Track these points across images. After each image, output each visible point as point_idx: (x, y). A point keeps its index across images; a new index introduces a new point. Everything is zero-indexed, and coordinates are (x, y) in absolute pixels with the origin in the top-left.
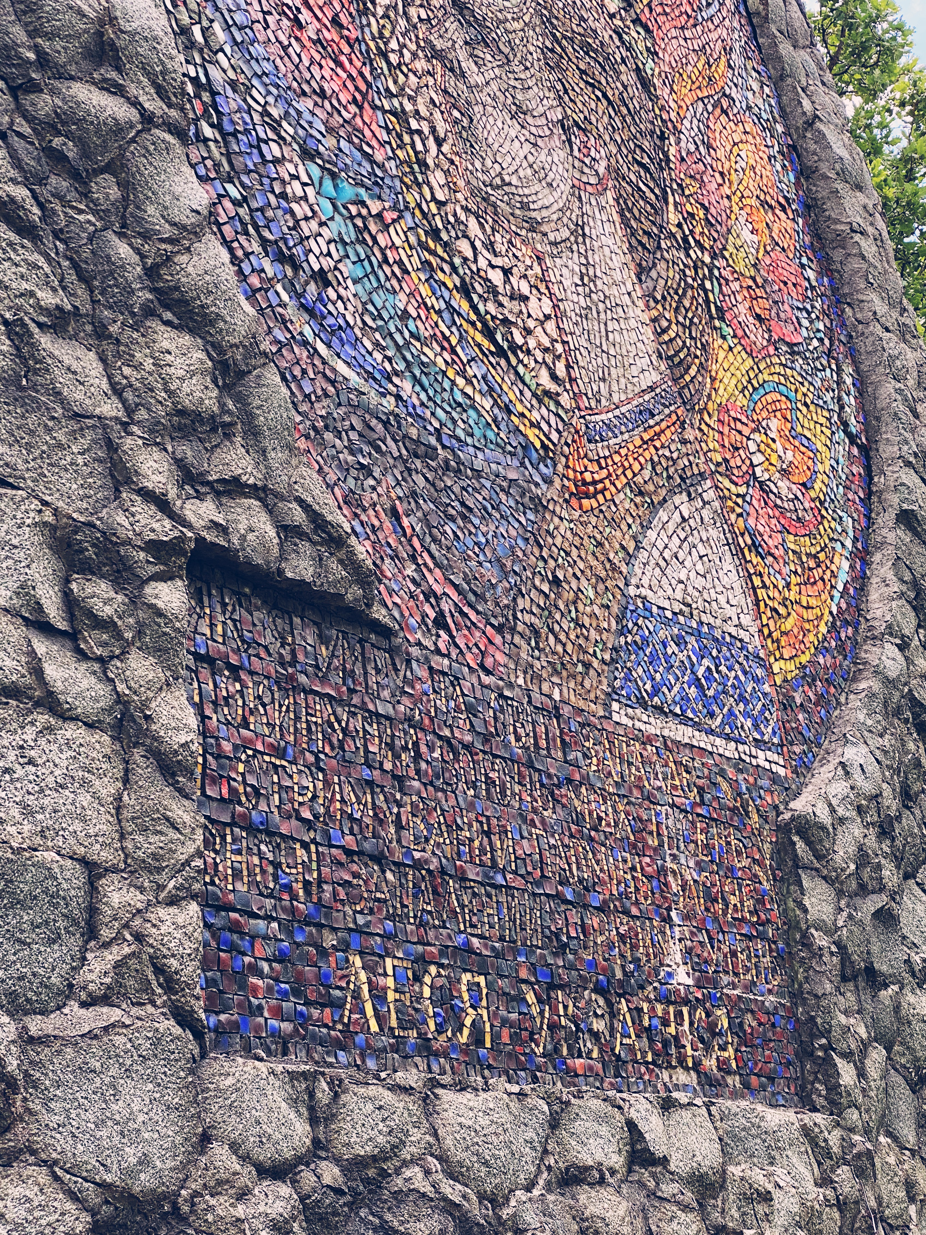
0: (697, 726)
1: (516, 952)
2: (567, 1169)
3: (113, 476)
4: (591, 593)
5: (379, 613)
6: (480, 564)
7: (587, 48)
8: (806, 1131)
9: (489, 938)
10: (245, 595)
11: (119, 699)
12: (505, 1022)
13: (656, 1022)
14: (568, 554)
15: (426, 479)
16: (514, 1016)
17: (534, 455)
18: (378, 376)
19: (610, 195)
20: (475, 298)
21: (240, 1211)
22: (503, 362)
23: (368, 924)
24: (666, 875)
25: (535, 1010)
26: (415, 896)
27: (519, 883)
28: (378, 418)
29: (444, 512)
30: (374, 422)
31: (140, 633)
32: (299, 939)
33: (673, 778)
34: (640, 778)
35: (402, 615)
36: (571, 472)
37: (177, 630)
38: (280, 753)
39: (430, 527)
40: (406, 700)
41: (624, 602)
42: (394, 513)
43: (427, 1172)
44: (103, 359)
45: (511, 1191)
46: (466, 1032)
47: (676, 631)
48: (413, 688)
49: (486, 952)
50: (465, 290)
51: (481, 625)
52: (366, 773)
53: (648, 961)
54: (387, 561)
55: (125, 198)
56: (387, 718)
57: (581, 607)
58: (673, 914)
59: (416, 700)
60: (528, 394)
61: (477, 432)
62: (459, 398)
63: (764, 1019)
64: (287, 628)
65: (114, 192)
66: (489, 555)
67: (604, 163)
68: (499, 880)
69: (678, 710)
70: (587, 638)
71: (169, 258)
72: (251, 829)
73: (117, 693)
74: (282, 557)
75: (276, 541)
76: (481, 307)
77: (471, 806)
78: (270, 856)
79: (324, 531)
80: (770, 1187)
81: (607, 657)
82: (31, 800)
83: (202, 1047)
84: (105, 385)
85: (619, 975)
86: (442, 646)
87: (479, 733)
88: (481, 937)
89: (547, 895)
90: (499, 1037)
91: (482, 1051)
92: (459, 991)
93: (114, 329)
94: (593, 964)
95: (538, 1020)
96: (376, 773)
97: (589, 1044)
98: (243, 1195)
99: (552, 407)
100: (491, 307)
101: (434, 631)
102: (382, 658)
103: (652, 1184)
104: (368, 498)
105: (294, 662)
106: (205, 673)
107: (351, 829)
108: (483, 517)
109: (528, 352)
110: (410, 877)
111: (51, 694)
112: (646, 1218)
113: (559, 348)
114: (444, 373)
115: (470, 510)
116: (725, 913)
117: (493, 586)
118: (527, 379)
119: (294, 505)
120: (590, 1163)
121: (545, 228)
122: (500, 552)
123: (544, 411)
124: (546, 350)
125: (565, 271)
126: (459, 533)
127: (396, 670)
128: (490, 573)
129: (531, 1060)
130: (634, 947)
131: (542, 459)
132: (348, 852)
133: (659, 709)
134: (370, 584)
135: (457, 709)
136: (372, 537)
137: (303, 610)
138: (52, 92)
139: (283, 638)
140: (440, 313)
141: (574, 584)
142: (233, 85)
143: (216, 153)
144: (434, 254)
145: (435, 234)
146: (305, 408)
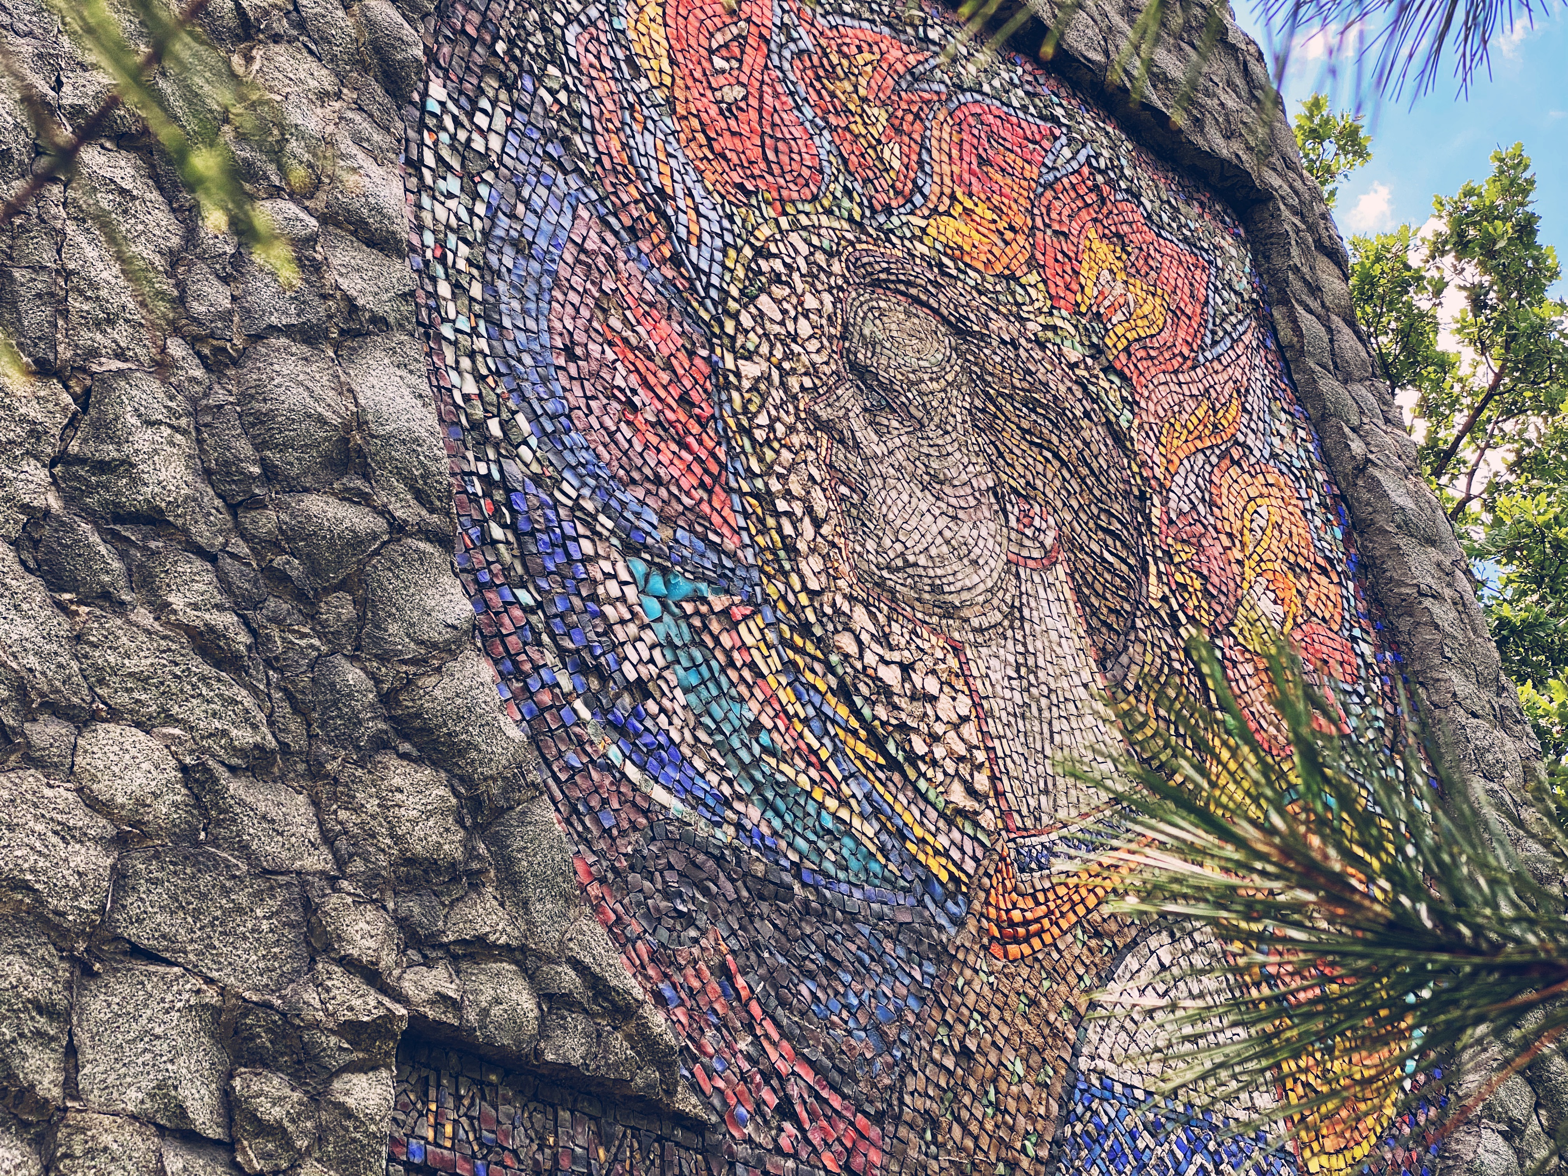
3: (308, 943)
4: (1020, 1068)
5: (688, 1101)
6: (850, 1033)
10: (491, 1084)
14: (985, 1017)
15: (775, 926)
17: (939, 889)
18: (711, 802)
19: (1061, 570)
20: (858, 701)
22: (896, 777)
28: (707, 853)
29: (799, 967)
30: (701, 858)
31: (318, 1141)
35: (725, 1103)
36: (992, 910)
39: (777, 986)
41: (1070, 1079)
42: (724, 972)
44: (315, 803)
47: (1150, 1116)
50: (844, 693)
51: (848, 1114)
55: (361, 618)
57: (1003, 1086)
60: (932, 814)
61: (853, 864)
62: (829, 823)
64: (549, 1126)
65: (348, 612)
66: (863, 1021)
67: (1052, 534)
70: (1012, 1129)
71: (409, 682)
74: (542, 1035)
75: (534, 1014)
76: (867, 712)
79: (605, 999)
81: (1044, 1153)
84: (313, 833)
86: (784, 1142)
93: (332, 767)
99: (969, 830)
100: (881, 712)
101: (774, 1124)
102: (692, 1161)
105: (554, 1171)
108: (857, 972)
109: (934, 763)
113: (980, 756)
114: (809, 794)
115: (838, 964)
117: (870, 1062)
118: (932, 795)
119: (566, 969)
121: (966, 613)
122: (880, 1016)
123: (956, 835)
124: (961, 759)
125: (994, 662)
126: (820, 994)
128: (864, 1045)
131: (953, 896)
134: (670, 1065)
136: (689, 1003)
137: (575, 1101)
138: (279, 507)
139: (542, 1139)
140: (806, 721)
141: (993, 1058)
142: (537, 479)
143: (507, 557)
144: (801, 651)
145: (805, 629)
146: (602, 845)
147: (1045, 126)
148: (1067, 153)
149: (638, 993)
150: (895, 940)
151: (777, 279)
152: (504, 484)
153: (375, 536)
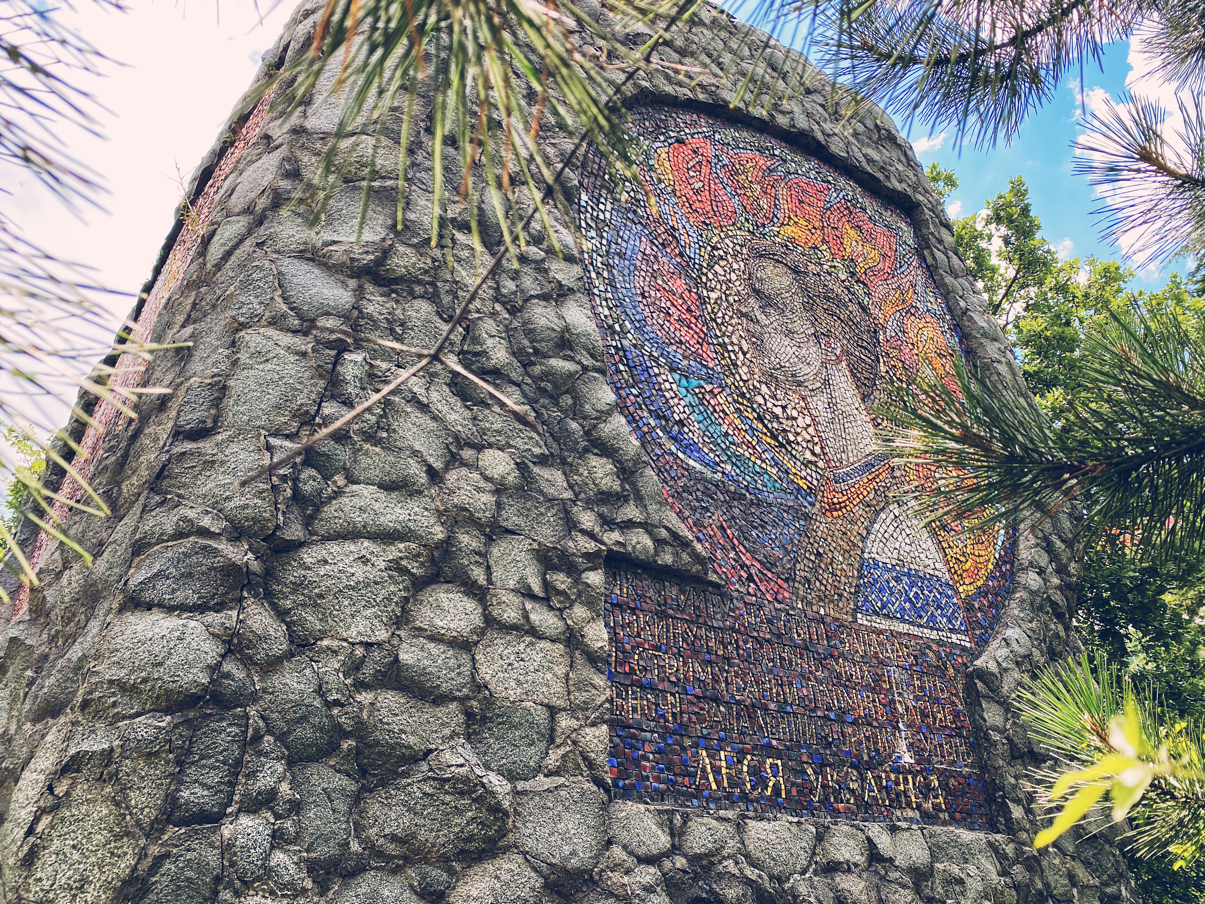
0: (911, 623)
1: (800, 747)
2: (828, 863)
3: (568, 525)
4: (841, 559)
5: (713, 577)
6: (773, 549)
7: (828, 299)
8: (990, 844)
9: (783, 740)
10: (638, 573)
11: (569, 627)
12: (793, 784)
13: (891, 783)
14: (826, 540)
15: (740, 509)
16: (799, 781)
17: (804, 492)
18: (712, 465)
19: (844, 364)
20: (766, 422)
21: (626, 880)
22: (783, 450)
23: (709, 734)
24: (895, 704)
25: (812, 778)
26: (738, 719)
27: (801, 711)
28: (711, 483)
29: (751, 525)
30: (709, 485)
31: (579, 596)
32: (670, 742)
33: (898, 652)
34: (876, 653)
35: (727, 577)
36: (825, 499)
37: (598, 593)
38: (657, 648)
40: (730, 619)
41: (861, 562)
42: (722, 529)
43: (737, 863)
44: (565, 473)
45: (791, 874)
46: (770, 789)
48: (734, 612)
49: (781, 748)
50: (760, 419)
51: (775, 579)
52: (707, 657)
53: (885, 751)
54: (719, 551)
55: (575, 404)
56: (719, 628)
57: (835, 566)
58: (901, 724)
59: (736, 619)
60: (799, 463)
61: (769, 484)
62: (758, 469)
63: (962, 780)
64: (662, 587)
65: (570, 401)
66: (778, 544)
67: (839, 350)
68: (789, 709)
69: (899, 616)
70: (839, 582)
71: (595, 426)
72: (642, 687)
73: (567, 625)
74: (656, 554)
75: (653, 547)
76: (769, 426)
77: (770, 672)
78: (653, 700)
79: (679, 541)
80: (963, 876)
81: (853, 590)
83: (609, 797)
84: (565, 484)
85: (866, 758)
86: (751, 591)
87: (775, 634)
88: (777, 739)
89: (819, 717)
90: (790, 792)
91: (780, 800)
92: (765, 768)
93: (569, 460)
94: (849, 753)
95: (815, 783)
96: (713, 657)
97: (847, 796)
98: (629, 872)
99: (814, 468)
100: (775, 425)
101: (746, 584)
102: (716, 599)
103: (883, 872)
104: (706, 522)
105: (665, 604)
106: (617, 611)
107: (699, 685)
108: (774, 526)
110: (734, 709)
111: (533, 627)
112: (879, 892)
113: (816, 440)
114: (749, 459)
115: (766, 523)
116: (934, 723)
117: (782, 559)
118: (798, 456)
119: (663, 530)
120: (842, 860)
121: (806, 384)
122: (784, 542)
123: (809, 471)
124: (809, 441)
125: (819, 403)
126: (760, 535)
127: (725, 605)
128: (779, 553)
129: (811, 805)
130: (875, 743)
131: (809, 495)
132: (698, 697)
133: (886, 615)
134: (708, 564)
135: (762, 622)
136: (709, 540)
137: (670, 578)
138: (541, 364)
139: (660, 593)
140: (746, 431)
141: (830, 555)
142: (635, 346)
143: (626, 376)
144: (742, 404)
145: (743, 395)
146: (672, 483)
147: (825, 185)
148: (835, 195)
149: (691, 537)
150: (788, 513)
151: (721, 258)
152: (623, 348)
153: (577, 372)
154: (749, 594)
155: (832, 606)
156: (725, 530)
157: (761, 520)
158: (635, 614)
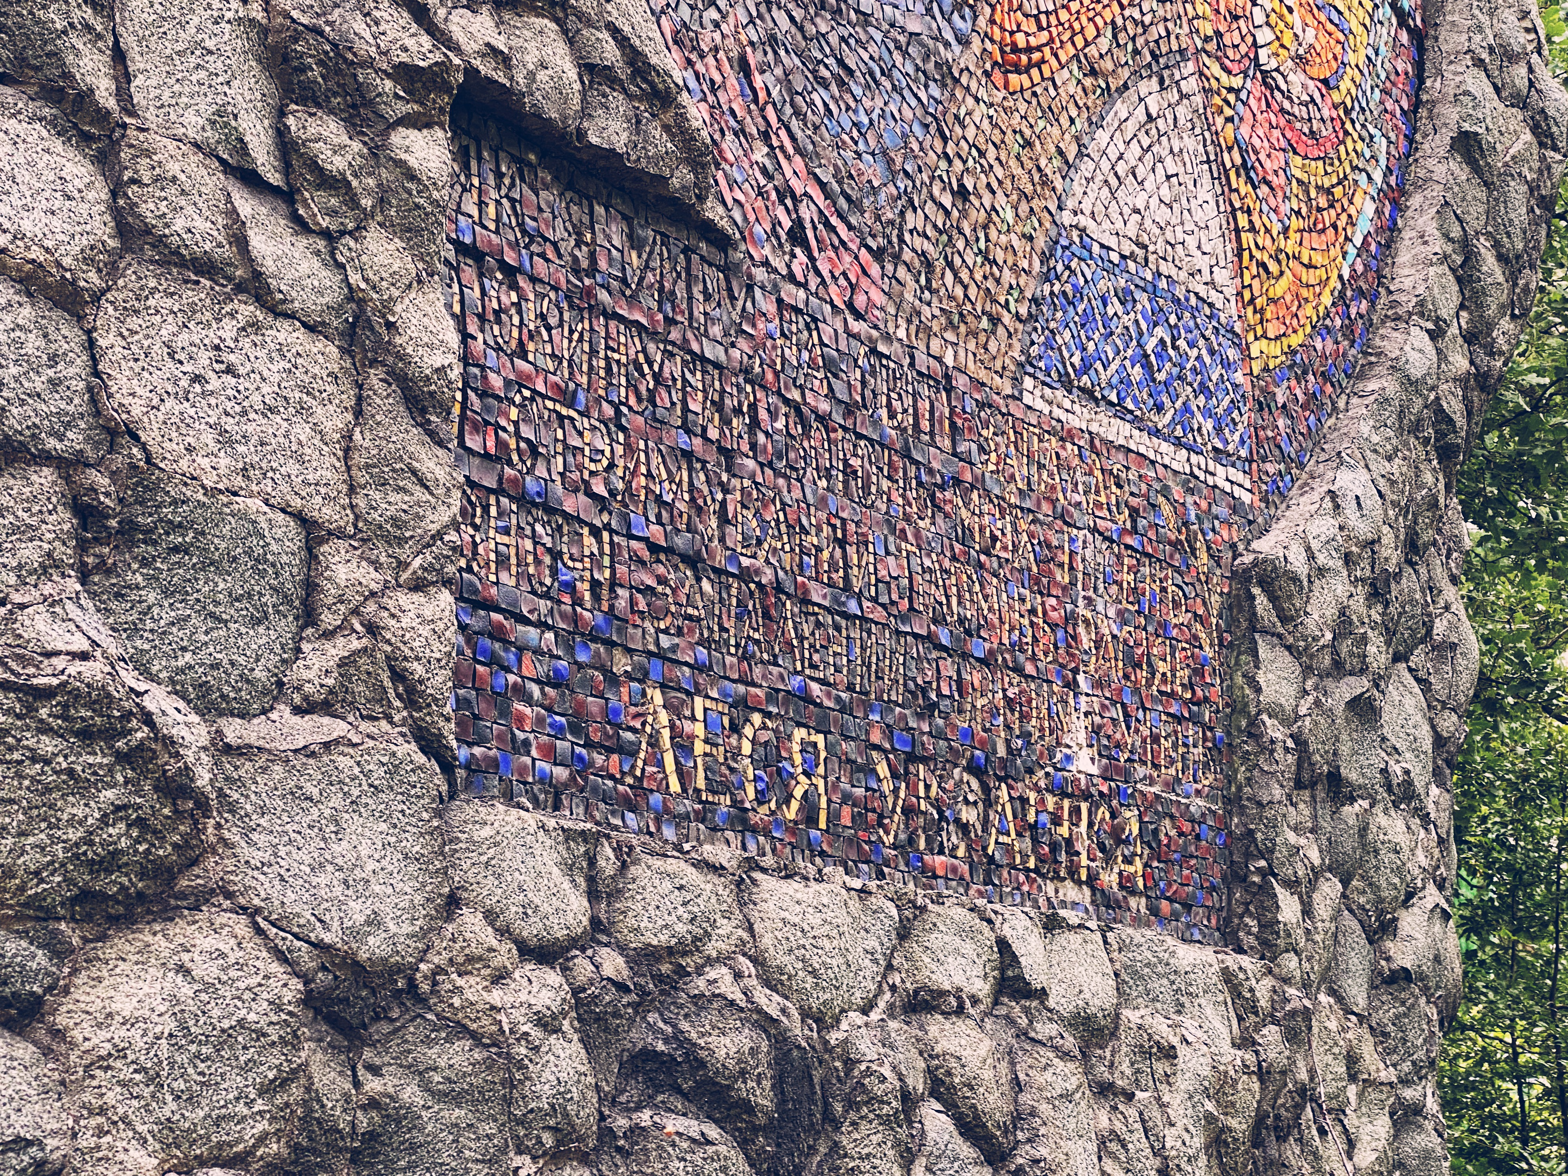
0: (1138, 422)
1: (869, 708)
2: (916, 992)
4: (1009, 216)
5: (713, 212)
6: (859, 155)
8: (1227, 975)
9: (834, 685)
10: (529, 164)
11: (352, 294)
12: (846, 798)
13: (1044, 818)
14: (982, 154)
15: (792, 19)
16: (859, 792)
21: (496, 997)
23: (674, 648)
24: (1075, 625)
25: (887, 787)
26: (739, 618)
27: (879, 614)
29: (814, 72)
31: (382, 202)
32: (582, 658)
33: (1097, 492)
34: (1053, 488)
35: (746, 219)
36: (996, 30)
37: (435, 203)
38: (568, 398)
39: (793, 93)
40: (742, 343)
41: (1053, 233)
42: (743, 67)
43: (738, 975)
45: (843, 1011)
46: (795, 805)
47: (1122, 283)
48: (754, 326)
49: (828, 703)
51: (854, 247)
52: (683, 440)
53: (1042, 738)
54: (729, 136)
56: (717, 365)
57: (993, 234)
58: (1081, 678)
59: (757, 344)
63: (1187, 827)
64: (586, 219)
66: (872, 143)
68: (853, 607)
69: (1114, 398)
70: (998, 281)
72: (524, 501)
73: (349, 286)
74: (585, 113)
75: (577, 86)
77: (822, 503)
78: (548, 541)
79: (645, 80)
80: (1175, 1041)
81: (1023, 311)
82: (229, 424)
83: (452, 783)
85: (1002, 751)
86: (797, 269)
87: (840, 402)
88: (823, 682)
89: (916, 636)
90: (838, 816)
91: (814, 833)
92: (789, 750)
94: (968, 734)
95: (890, 800)
96: (697, 441)
97: (954, 839)
98: (499, 978)
101: (787, 248)
102: (714, 278)
103: (1023, 1022)
104: (708, 38)
105: (593, 269)
106: (470, 272)
107: (659, 516)
108: (868, 86)
110: (734, 592)
111: (258, 275)
112: (1013, 1064)
115: (850, 72)
116: (1149, 684)
117: (875, 191)
119: (605, 35)
120: (946, 986)
122: (887, 141)
126: (832, 106)
127: (733, 298)
128: (872, 171)
129: (878, 852)
130: (1024, 717)
131: (959, 8)
132: (654, 548)
133: (1088, 393)
134: (704, 166)
135: (812, 364)
136: (711, 98)
137: (609, 196)
139: (579, 234)
141: (987, 199)
150: (905, 54)
154: (791, 277)
155: (972, 346)
156: (748, 75)
157: (841, 62)
158: (514, 286)
